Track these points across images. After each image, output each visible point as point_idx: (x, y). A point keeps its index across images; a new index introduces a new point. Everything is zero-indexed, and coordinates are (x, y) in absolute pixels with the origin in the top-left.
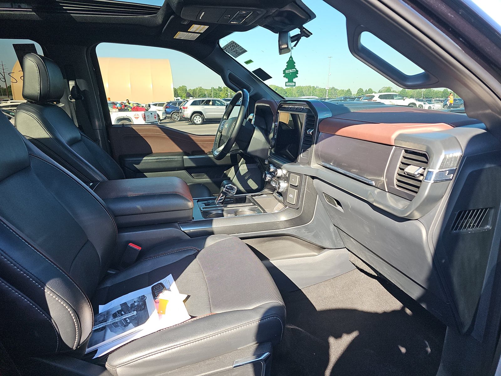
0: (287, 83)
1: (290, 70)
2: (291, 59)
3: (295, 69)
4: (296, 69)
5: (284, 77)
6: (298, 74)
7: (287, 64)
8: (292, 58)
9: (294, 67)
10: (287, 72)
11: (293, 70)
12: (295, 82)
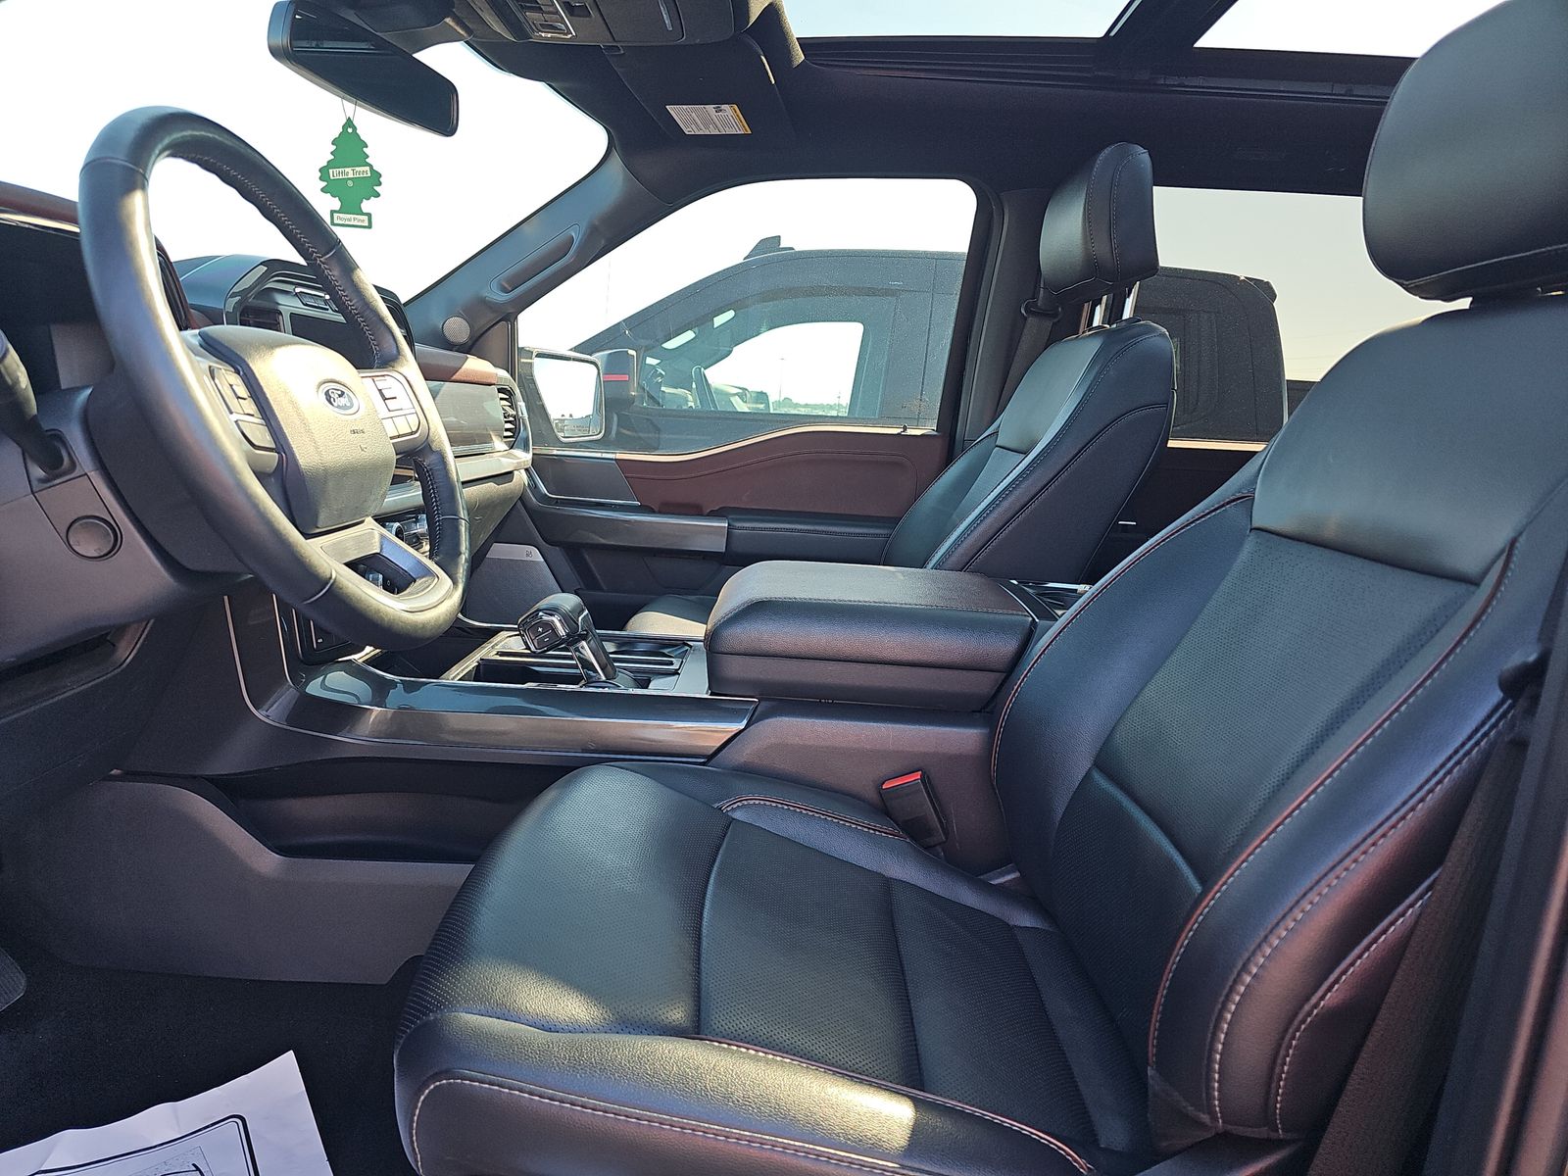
0: (335, 215)
1: (347, 170)
2: (350, 130)
3: (368, 168)
4: (371, 166)
5: (323, 190)
6: (380, 184)
7: (335, 147)
8: (355, 128)
9: (363, 160)
10: (333, 173)
11: (358, 169)
12: (369, 215)
